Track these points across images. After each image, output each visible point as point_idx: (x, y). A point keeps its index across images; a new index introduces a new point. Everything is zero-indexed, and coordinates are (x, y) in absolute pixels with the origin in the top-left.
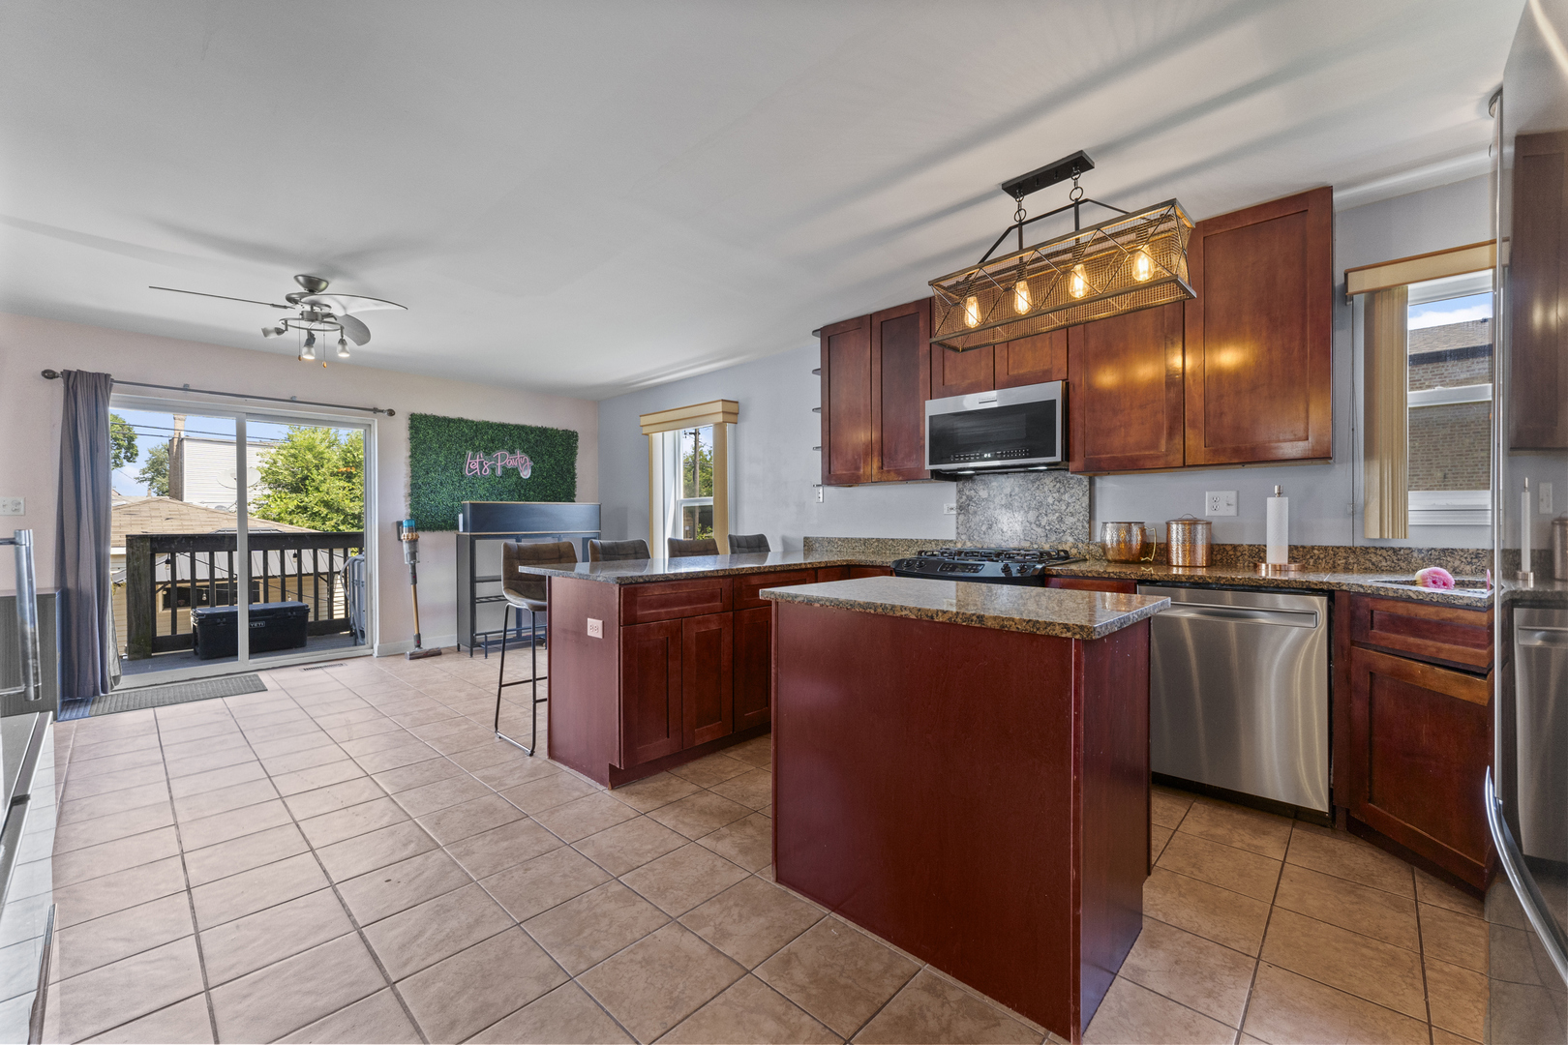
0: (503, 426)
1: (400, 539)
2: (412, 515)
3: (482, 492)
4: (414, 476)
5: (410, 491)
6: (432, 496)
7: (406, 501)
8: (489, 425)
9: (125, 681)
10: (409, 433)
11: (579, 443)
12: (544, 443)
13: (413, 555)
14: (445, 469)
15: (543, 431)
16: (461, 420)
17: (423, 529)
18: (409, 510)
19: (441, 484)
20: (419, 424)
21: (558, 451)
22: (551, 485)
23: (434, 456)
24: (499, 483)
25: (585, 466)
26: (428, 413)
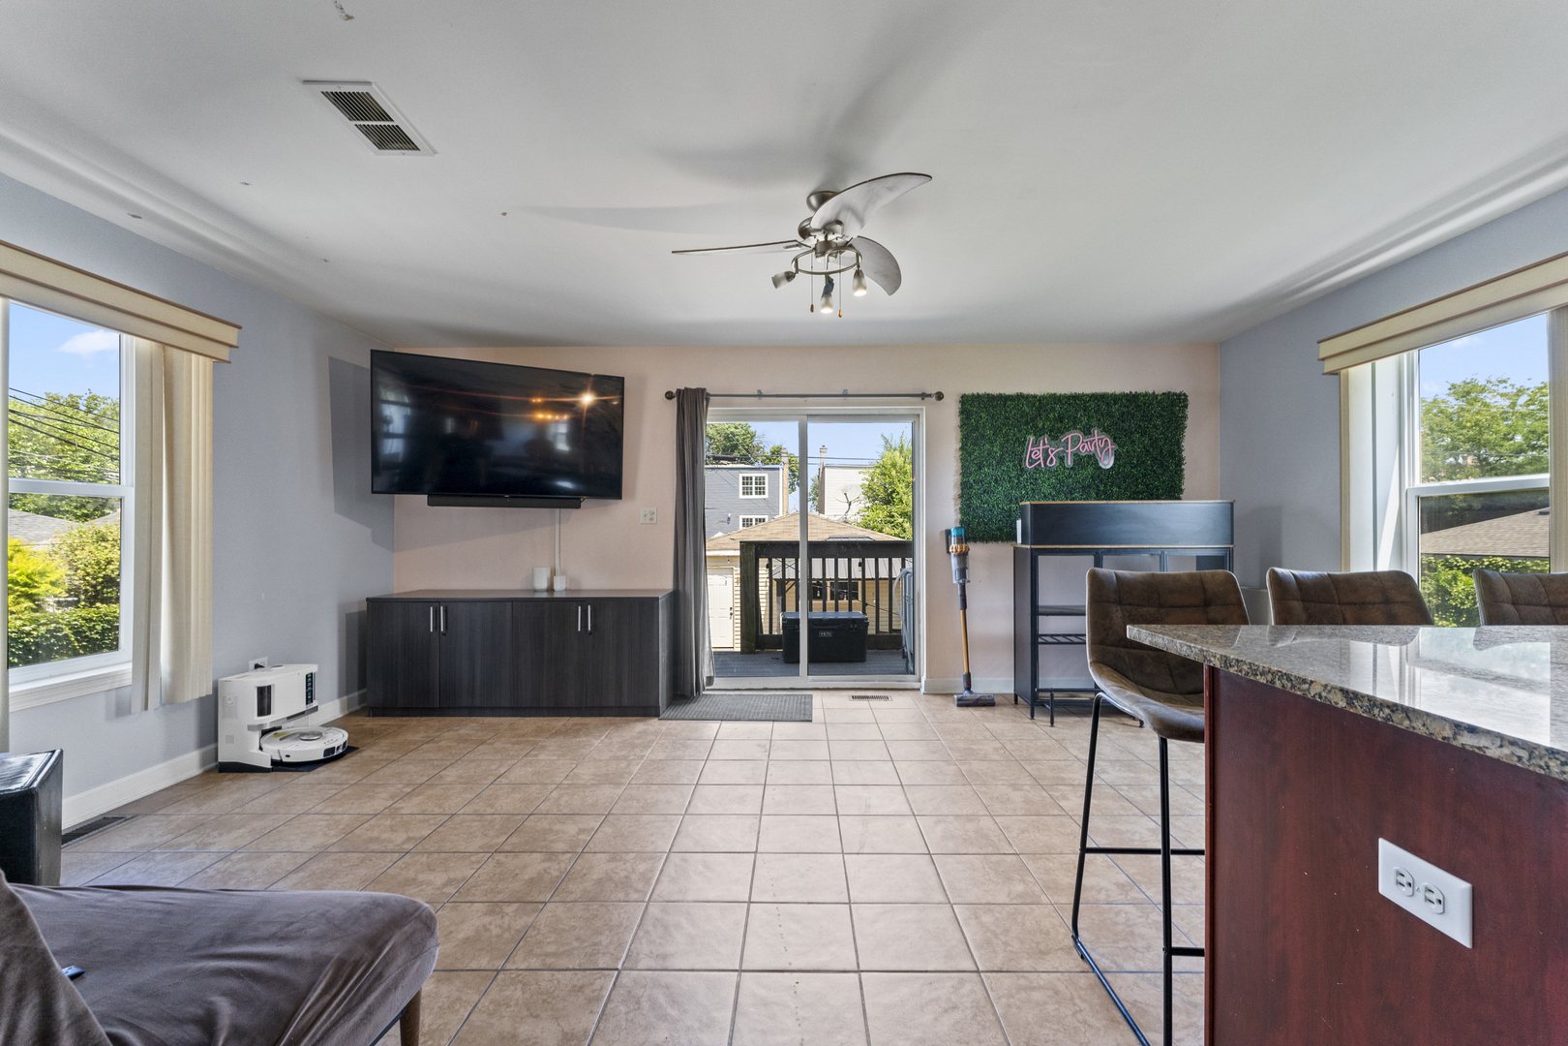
0: (1075, 397)
1: (948, 552)
2: (962, 522)
3: (1046, 489)
4: (965, 472)
5: (960, 492)
6: (985, 497)
7: (955, 505)
8: (1056, 399)
9: (718, 683)
10: (959, 419)
11: (1189, 412)
12: (1133, 416)
13: (963, 572)
14: (1001, 462)
15: (1132, 398)
16: (1020, 397)
17: (975, 540)
18: (959, 516)
19: (996, 481)
20: (974, 408)
21: (1155, 426)
22: (1145, 476)
23: (988, 446)
24: (1070, 476)
25: (1198, 447)
26: (982, 392)
